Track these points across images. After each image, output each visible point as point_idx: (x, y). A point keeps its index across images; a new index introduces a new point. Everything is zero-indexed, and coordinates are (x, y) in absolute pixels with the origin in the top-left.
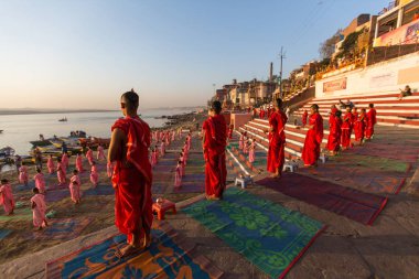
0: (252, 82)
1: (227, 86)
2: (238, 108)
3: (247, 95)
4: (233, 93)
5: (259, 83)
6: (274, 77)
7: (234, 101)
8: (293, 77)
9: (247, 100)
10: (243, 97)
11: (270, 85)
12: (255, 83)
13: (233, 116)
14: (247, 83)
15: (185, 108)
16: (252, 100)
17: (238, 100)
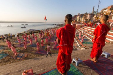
0: (85, 14)
1: (76, 15)
2: (79, 23)
3: (83, 18)
4: (78, 18)
5: (88, 14)
6: (94, 12)
7: (78, 20)
8: (102, 11)
9: (82, 20)
10: (81, 19)
11: (92, 15)
12: (86, 14)
13: (77, 25)
14: (83, 14)
15: (62, 22)
16: (84, 20)
17: (79, 20)
